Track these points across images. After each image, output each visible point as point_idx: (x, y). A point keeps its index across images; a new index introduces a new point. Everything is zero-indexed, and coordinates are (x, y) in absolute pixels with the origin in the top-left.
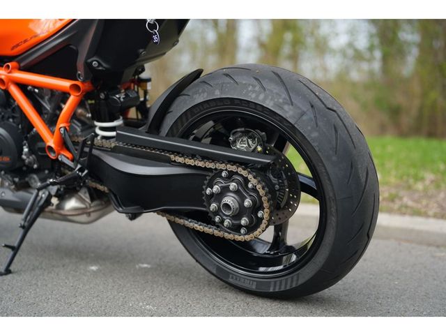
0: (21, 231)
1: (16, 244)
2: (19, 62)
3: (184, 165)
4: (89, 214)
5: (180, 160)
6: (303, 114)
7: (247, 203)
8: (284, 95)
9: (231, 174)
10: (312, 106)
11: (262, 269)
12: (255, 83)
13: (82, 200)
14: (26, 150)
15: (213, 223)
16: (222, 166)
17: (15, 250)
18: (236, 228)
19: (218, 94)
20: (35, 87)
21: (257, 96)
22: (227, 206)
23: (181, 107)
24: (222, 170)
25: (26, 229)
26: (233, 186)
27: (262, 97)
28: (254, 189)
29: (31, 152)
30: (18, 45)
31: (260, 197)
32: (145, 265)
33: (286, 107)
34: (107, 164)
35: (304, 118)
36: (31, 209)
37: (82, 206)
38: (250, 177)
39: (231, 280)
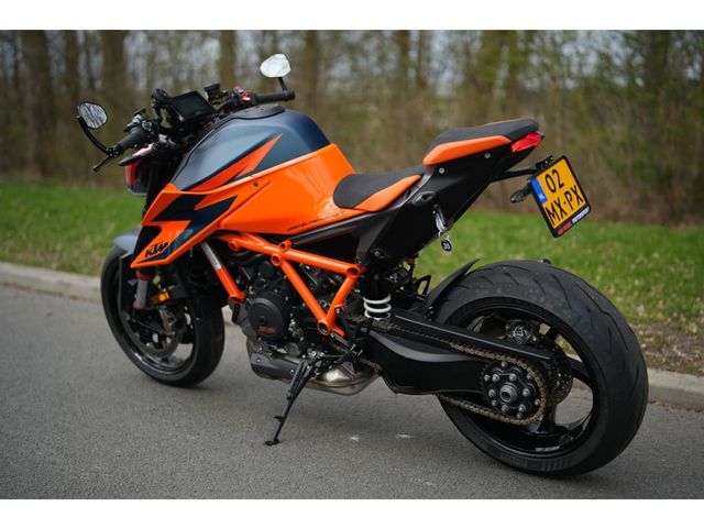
0: (287, 402)
1: (283, 415)
2: (292, 241)
3: (464, 353)
4: (353, 386)
5: (460, 348)
6: (580, 318)
7: (526, 392)
8: (563, 300)
9: (510, 365)
10: (589, 311)
11: (539, 450)
12: (536, 285)
13: (345, 372)
14: (293, 323)
15: (489, 406)
16: (502, 358)
17: (282, 420)
18: (513, 413)
19: (499, 293)
20: (305, 265)
21: (539, 299)
22: (506, 394)
23: (460, 298)
24: (501, 361)
25: (291, 400)
26: (512, 376)
27: (542, 300)
28: (532, 381)
29: (299, 324)
30: (296, 227)
31: (538, 388)
32: (405, 436)
33: (565, 311)
34: (381, 344)
35: (581, 321)
36: (297, 379)
37: (346, 378)
38: (529, 369)
39: (502, 458)
